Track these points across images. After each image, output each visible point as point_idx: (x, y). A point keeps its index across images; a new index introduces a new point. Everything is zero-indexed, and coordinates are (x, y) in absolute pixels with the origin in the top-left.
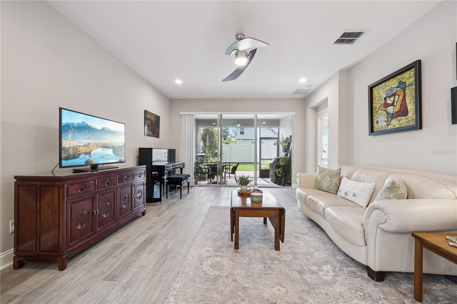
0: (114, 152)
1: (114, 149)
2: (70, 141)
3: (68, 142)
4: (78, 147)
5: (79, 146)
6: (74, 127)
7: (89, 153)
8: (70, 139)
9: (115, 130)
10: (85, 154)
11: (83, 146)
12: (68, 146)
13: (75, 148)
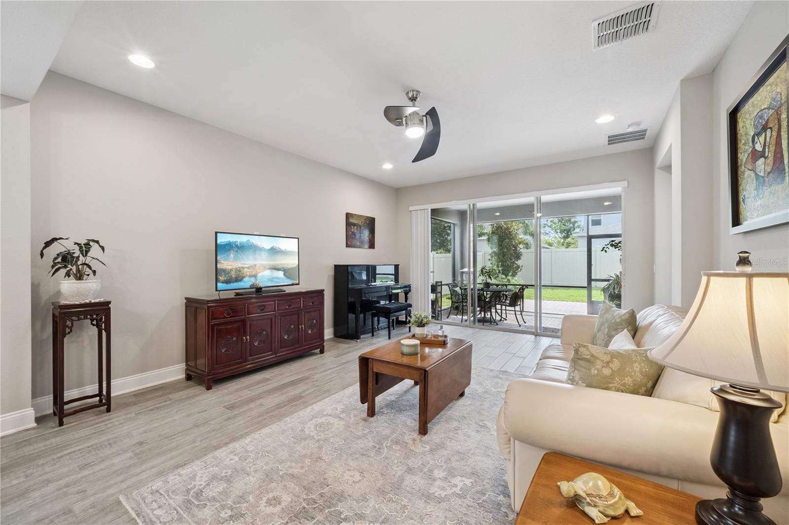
0: (285, 274)
1: (287, 272)
2: (232, 262)
3: (230, 263)
4: (241, 269)
5: (243, 268)
6: (237, 246)
7: (255, 276)
8: (231, 260)
9: (287, 249)
10: (250, 276)
11: (248, 268)
12: (230, 267)
13: (238, 270)
